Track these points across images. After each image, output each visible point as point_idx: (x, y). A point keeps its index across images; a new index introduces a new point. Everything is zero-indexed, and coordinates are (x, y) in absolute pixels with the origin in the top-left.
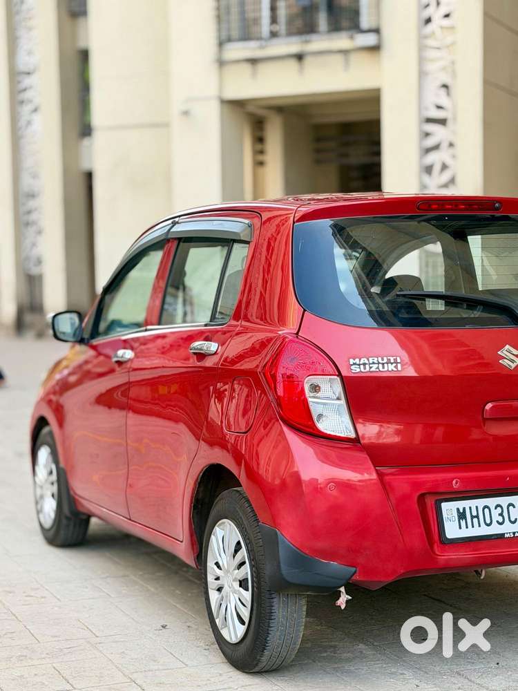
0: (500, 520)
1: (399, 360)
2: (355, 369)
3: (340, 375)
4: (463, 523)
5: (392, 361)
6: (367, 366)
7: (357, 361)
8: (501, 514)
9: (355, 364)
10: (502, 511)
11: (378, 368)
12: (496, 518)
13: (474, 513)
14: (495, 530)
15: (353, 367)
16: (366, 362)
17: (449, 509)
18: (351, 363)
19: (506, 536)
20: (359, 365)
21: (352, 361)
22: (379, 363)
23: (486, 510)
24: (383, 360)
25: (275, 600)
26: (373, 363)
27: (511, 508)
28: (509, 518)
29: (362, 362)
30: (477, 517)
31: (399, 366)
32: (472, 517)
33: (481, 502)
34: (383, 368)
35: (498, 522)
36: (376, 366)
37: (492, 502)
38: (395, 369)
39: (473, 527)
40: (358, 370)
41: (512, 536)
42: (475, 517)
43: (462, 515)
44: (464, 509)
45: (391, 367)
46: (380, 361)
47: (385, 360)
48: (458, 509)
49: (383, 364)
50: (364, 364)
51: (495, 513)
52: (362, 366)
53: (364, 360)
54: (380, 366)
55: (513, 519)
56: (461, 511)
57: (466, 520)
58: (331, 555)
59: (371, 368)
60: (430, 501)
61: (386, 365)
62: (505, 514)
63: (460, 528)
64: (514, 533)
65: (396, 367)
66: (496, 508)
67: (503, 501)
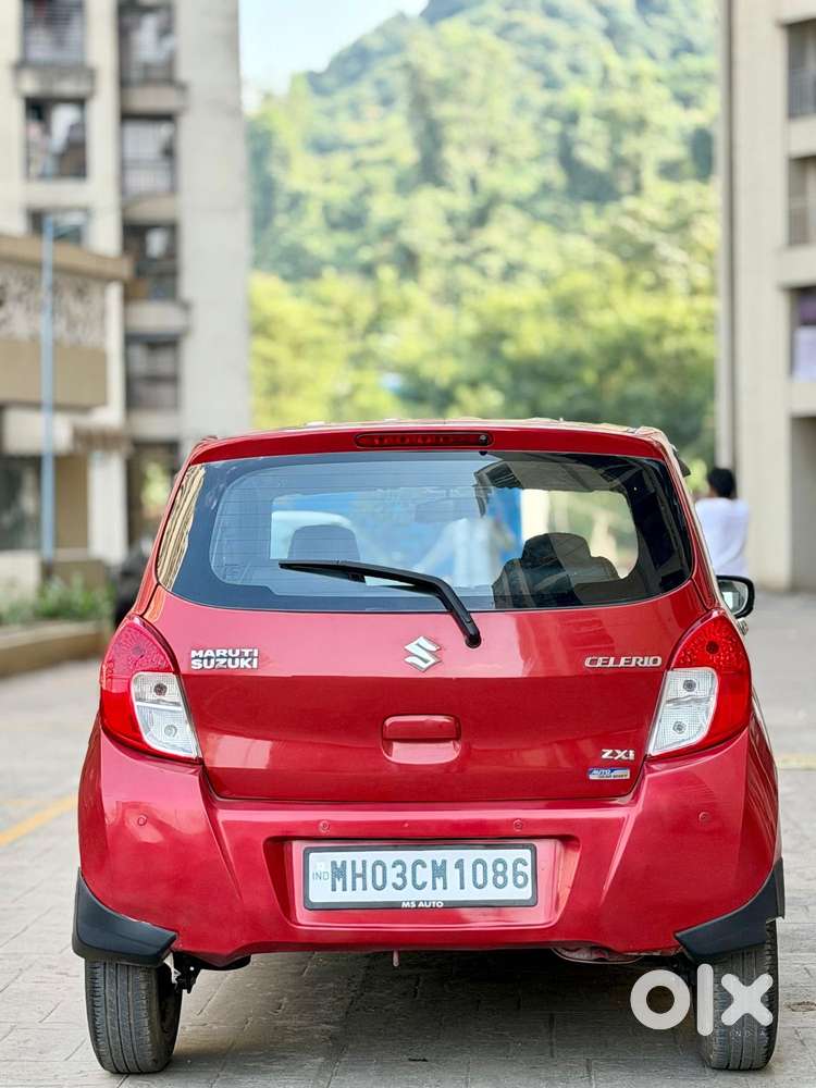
0: (399, 882)
1: (256, 654)
2: (196, 665)
3: (177, 671)
4: (339, 884)
5: (246, 654)
6: (212, 661)
7: (201, 654)
8: (402, 875)
9: (197, 657)
10: (404, 871)
11: (226, 663)
12: (392, 877)
13: (359, 871)
14: (388, 895)
15: (194, 662)
16: (212, 654)
17: (320, 862)
18: (193, 656)
19: (404, 905)
20: (203, 659)
21: (194, 654)
22: (228, 657)
23: (379, 867)
24: (234, 653)
26: (221, 657)
27: (419, 867)
28: (414, 881)
29: (207, 655)
30: (363, 876)
31: (255, 660)
32: (355, 876)
33: (371, 856)
34: (233, 663)
35: (394, 884)
36: (224, 661)
37: (387, 857)
38: (249, 666)
39: (354, 889)
40: (200, 666)
41: (414, 906)
42: (359, 876)
43: (338, 872)
44: (344, 863)
45: (244, 663)
46: (230, 654)
47: (238, 652)
48: (334, 864)
49: (234, 658)
50: (209, 658)
51: (393, 872)
52: (206, 661)
53: (210, 653)
54: (230, 660)
55: (419, 883)
56: (339, 866)
57: (344, 879)
58: (142, 913)
59: (216, 663)
60: (298, 848)
61: (237, 660)
62: (409, 875)
64: (417, 903)
65: (251, 663)
66: (394, 867)
67: (409, 856)
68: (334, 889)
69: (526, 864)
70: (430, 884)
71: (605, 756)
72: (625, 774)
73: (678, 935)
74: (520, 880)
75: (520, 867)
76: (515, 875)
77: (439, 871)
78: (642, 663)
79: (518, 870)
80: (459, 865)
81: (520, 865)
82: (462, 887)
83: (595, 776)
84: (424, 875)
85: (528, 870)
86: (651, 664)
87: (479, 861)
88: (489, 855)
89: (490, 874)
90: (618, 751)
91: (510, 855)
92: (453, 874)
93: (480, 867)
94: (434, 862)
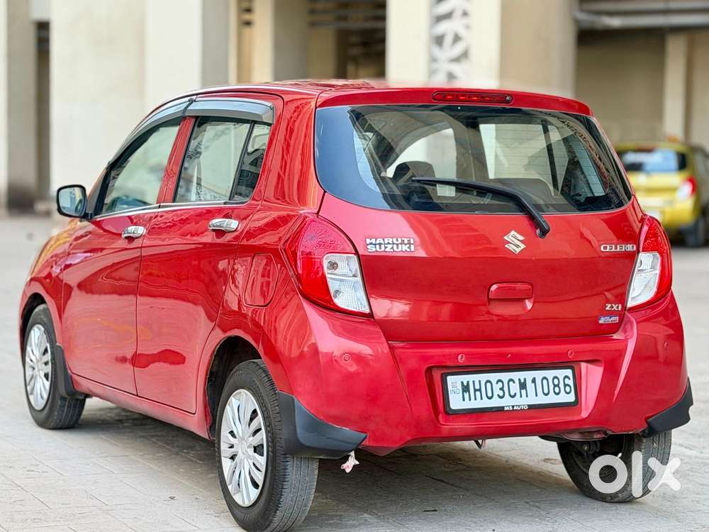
0: (501, 393)
1: (412, 241)
2: (371, 249)
3: (357, 253)
4: (466, 395)
5: (406, 242)
6: (383, 246)
7: (373, 241)
8: (502, 389)
9: (371, 244)
10: (503, 386)
11: (392, 248)
12: (497, 392)
13: (477, 387)
14: (496, 402)
15: (369, 247)
16: (382, 242)
17: (454, 382)
18: (368, 243)
19: (506, 409)
20: (375, 245)
21: (368, 241)
22: (393, 244)
23: (489, 384)
24: (397, 240)
25: (289, 463)
26: (388, 243)
27: (511, 383)
28: (509, 392)
29: (378, 242)
30: (480, 390)
31: (412, 246)
32: (475, 390)
33: (483, 377)
34: (398, 248)
35: (498, 395)
36: (391, 246)
37: (493, 377)
38: (408, 250)
39: (475, 399)
40: (374, 250)
41: (512, 409)
42: (477, 390)
43: (466, 388)
44: (468, 382)
45: (405, 248)
46: (395, 241)
47: (400, 241)
48: (462, 383)
49: (397, 244)
50: (380, 244)
51: (497, 387)
52: (378, 246)
53: (380, 241)
54: (395, 246)
55: (512, 394)
56: (465, 384)
57: (469, 392)
58: (344, 421)
59: (386, 248)
60: (437, 374)
61: (400, 246)
62: (506, 389)
63: (464, 400)
64: (513, 407)
65: (409, 248)
66: (497, 383)
67: (505, 376)
69: (570, 379)
70: (518, 394)
71: (607, 309)
72: (615, 319)
73: (648, 419)
74: (568, 389)
75: (567, 381)
76: (565, 385)
77: (523, 386)
78: (627, 248)
80: (534, 381)
82: (536, 395)
83: (602, 321)
84: (515, 388)
85: (571, 382)
86: (631, 249)
87: (545, 378)
88: (550, 374)
89: (551, 386)
90: (614, 305)
91: (561, 373)
92: (530, 385)
93: (545, 381)
94: (519, 380)
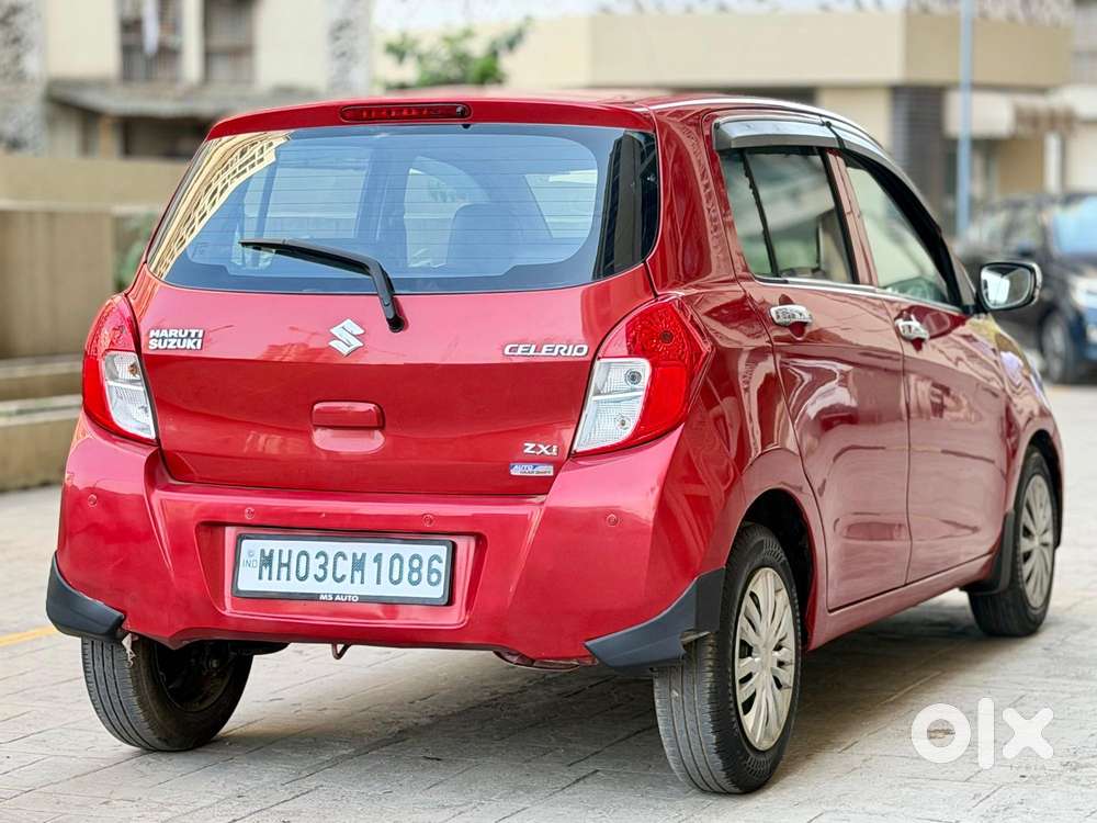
0: (321, 573)
1: (200, 335)
2: (153, 344)
3: (138, 350)
4: (266, 571)
5: (193, 335)
6: (166, 341)
7: (157, 334)
8: (323, 567)
9: (154, 337)
10: (326, 562)
11: (175, 344)
12: (315, 570)
13: (285, 560)
14: (309, 587)
15: (152, 342)
16: (166, 335)
17: (252, 548)
18: (152, 336)
19: (322, 597)
20: (158, 339)
21: (152, 333)
23: (303, 558)
24: (183, 333)
26: (173, 337)
27: (340, 559)
28: (334, 573)
29: (162, 335)
30: (288, 565)
31: (200, 342)
32: (281, 565)
33: (297, 546)
34: (182, 344)
35: (316, 576)
36: (174, 341)
37: (313, 547)
38: (193, 347)
39: (278, 579)
40: (156, 346)
41: (331, 598)
42: (285, 565)
43: (267, 561)
44: (272, 551)
45: (190, 344)
46: (180, 334)
47: (186, 334)
48: (263, 551)
49: (182, 339)
50: (163, 338)
51: (315, 563)
52: (160, 341)
53: (164, 333)
54: (179, 341)
55: (339, 576)
56: (267, 554)
57: (271, 567)
58: (97, 592)
59: (168, 343)
60: (230, 533)
61: (185, 341)
62: (330, 567)
64: (334, 595)
65: (195, 344)
66: (317, 557)
67: (331, 547)
68: (260, 578)
69: (440, 562)
70: (348, 578)
71: (527, 451)
72: (548, 470)
73: (588, 644)
74: (434, 577)
75: (435, 564)
76: (430, 571)
77: (358, 565)
78: (566, 352)
79: (433, 567)
80: (378, 559)
81: (435, 563)
82: (378, 582)
83: (517, 470)
84: (345, 567)
85: (442, 567)
86: (575, 353)
87: (397, 556)
88: (407, 550)
89: (406, 570)
90: (541, 446)
91: (426, 551)
92: (371, 567)
93: (397, 562)
94: (354, 555)
